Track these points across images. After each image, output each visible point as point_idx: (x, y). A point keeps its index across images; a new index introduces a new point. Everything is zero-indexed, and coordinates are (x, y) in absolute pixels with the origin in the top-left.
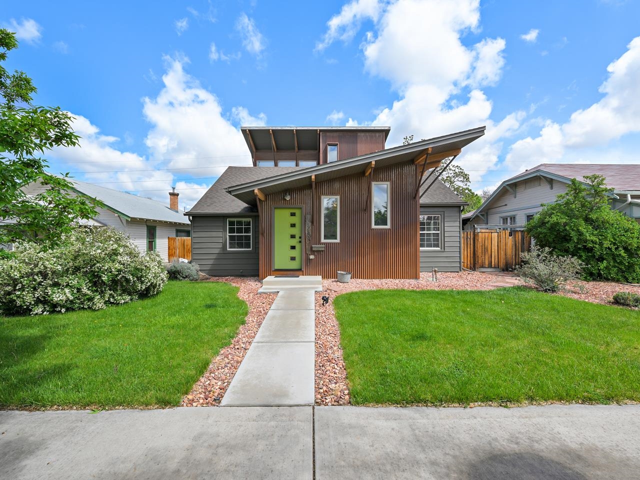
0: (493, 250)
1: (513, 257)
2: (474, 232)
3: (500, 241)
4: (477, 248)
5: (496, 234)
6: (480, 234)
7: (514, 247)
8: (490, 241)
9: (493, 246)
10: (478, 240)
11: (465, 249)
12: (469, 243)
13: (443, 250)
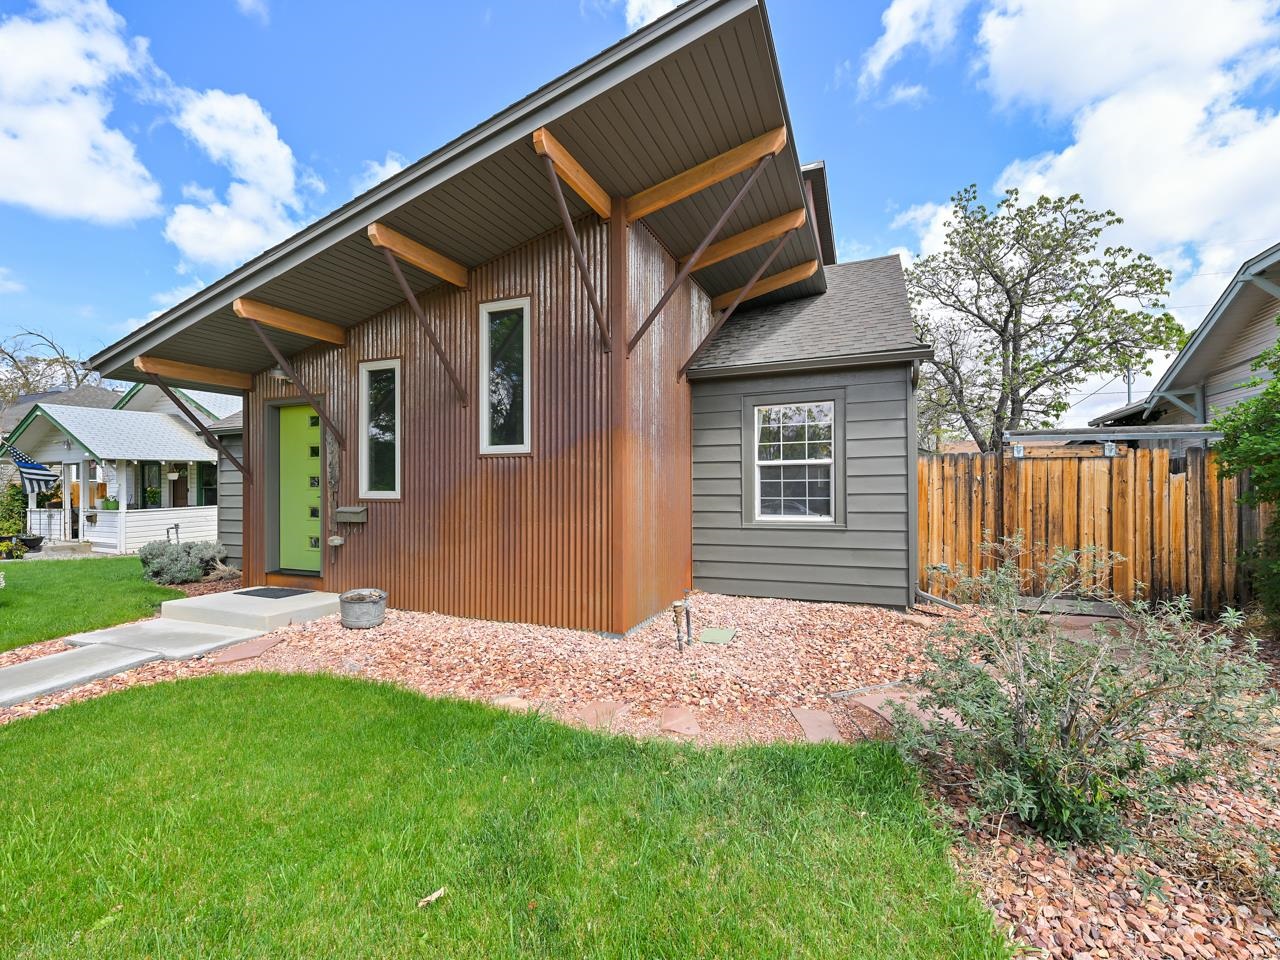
0: (1085, 529)
1: (1192, 558)
2: (1000, 460)
3: (1123, 494)
4: (1011, 518)
5: (1102, 466)
6: (1025, 467)
7: (1196, 519)
8: (1070, 493)
9: (1084, 510)
10: (1016, 489)
11: (962, 522)
12: (976, 500)
13: (840, 525)
